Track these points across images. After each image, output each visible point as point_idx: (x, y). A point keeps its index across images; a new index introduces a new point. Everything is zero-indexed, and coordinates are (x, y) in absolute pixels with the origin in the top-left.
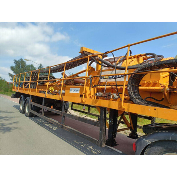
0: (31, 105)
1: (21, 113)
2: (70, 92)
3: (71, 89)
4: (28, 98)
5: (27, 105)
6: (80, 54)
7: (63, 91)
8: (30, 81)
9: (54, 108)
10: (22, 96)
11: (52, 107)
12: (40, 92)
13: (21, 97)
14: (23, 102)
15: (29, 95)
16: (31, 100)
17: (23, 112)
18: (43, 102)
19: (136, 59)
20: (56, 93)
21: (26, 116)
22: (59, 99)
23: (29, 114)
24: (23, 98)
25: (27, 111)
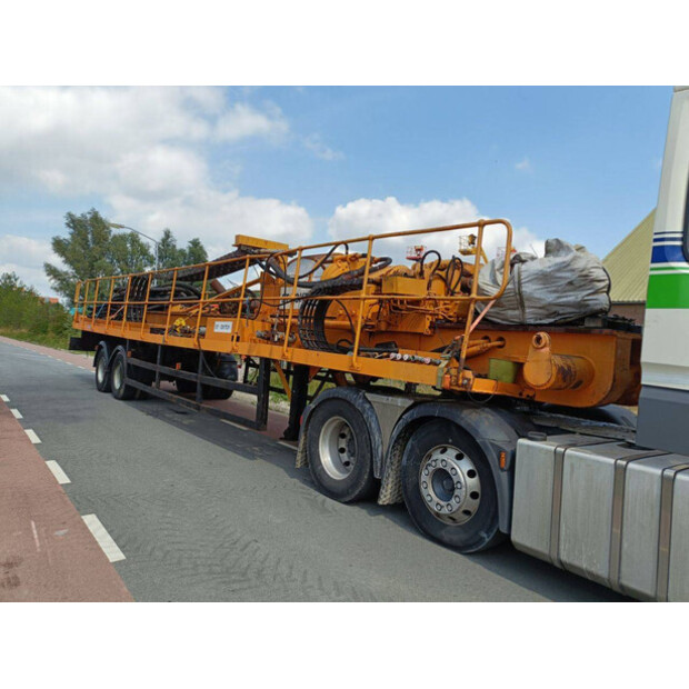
0: (129, 365)
1: (100, 390)
2: (216, 331)
3: (217, 323)
4: (120, 347)
5: (118, 368)
6: (236, 249)
7: (203, 329)
8: (127, 302)
9: (183, 368)
10: (102, 343)
11: (179, 365)
12: (153, 331)
13: (101, 347)
14: (105, 360)
15: (121, 341)
16: (129, 353)
17: (106, 387)
18: (159, 357)
19: (346, 264)
20: (187, 333)
21: (116, 398)
22: (192, 347)
23: (122, 391)
24: (105, 350)
25: (117, 384)
